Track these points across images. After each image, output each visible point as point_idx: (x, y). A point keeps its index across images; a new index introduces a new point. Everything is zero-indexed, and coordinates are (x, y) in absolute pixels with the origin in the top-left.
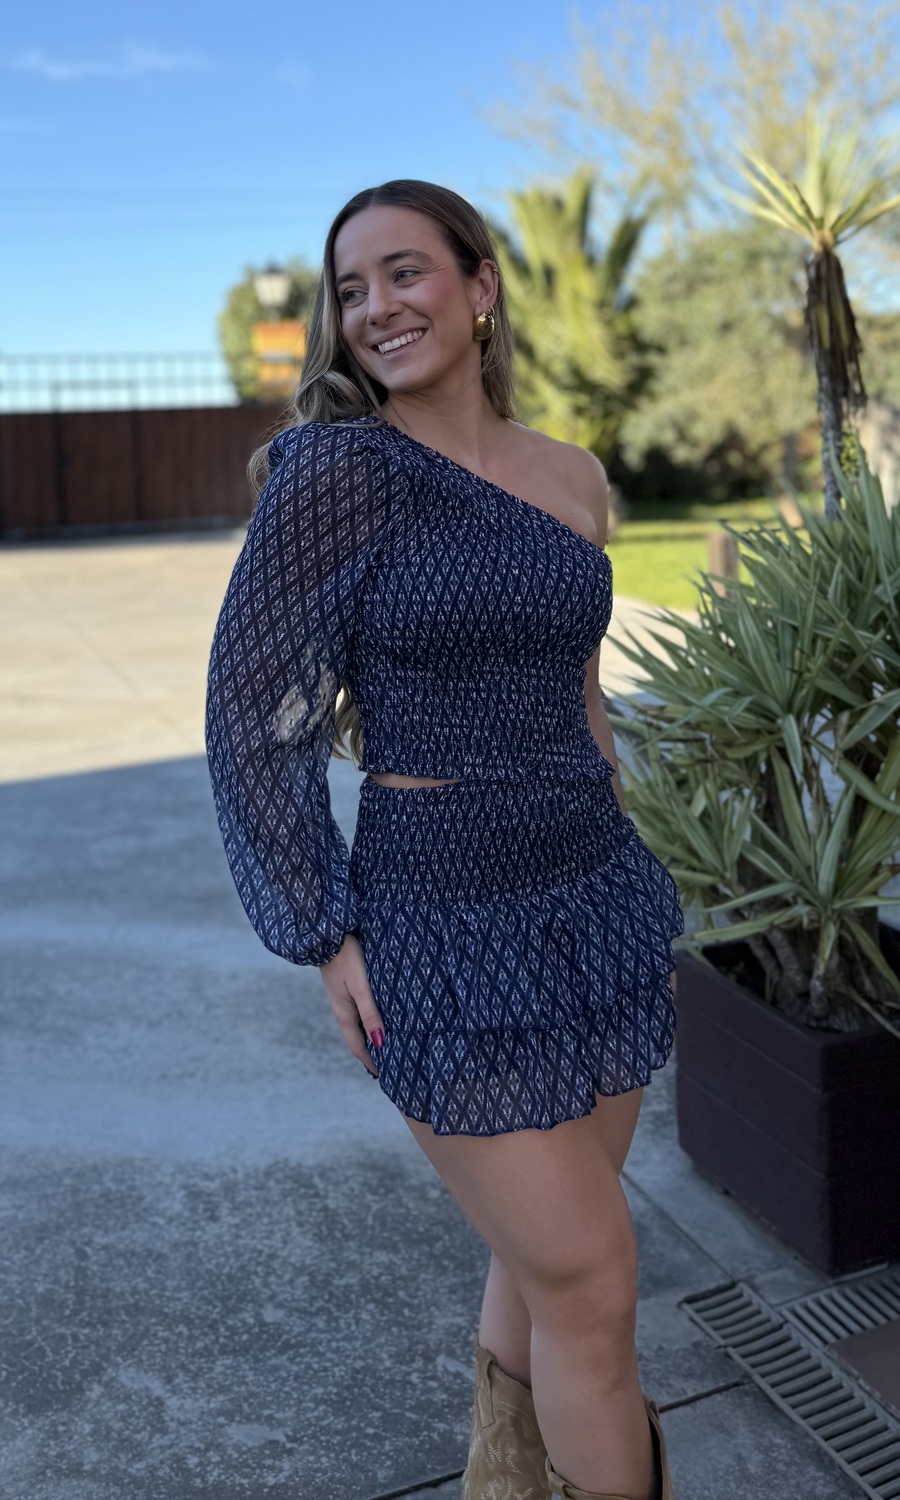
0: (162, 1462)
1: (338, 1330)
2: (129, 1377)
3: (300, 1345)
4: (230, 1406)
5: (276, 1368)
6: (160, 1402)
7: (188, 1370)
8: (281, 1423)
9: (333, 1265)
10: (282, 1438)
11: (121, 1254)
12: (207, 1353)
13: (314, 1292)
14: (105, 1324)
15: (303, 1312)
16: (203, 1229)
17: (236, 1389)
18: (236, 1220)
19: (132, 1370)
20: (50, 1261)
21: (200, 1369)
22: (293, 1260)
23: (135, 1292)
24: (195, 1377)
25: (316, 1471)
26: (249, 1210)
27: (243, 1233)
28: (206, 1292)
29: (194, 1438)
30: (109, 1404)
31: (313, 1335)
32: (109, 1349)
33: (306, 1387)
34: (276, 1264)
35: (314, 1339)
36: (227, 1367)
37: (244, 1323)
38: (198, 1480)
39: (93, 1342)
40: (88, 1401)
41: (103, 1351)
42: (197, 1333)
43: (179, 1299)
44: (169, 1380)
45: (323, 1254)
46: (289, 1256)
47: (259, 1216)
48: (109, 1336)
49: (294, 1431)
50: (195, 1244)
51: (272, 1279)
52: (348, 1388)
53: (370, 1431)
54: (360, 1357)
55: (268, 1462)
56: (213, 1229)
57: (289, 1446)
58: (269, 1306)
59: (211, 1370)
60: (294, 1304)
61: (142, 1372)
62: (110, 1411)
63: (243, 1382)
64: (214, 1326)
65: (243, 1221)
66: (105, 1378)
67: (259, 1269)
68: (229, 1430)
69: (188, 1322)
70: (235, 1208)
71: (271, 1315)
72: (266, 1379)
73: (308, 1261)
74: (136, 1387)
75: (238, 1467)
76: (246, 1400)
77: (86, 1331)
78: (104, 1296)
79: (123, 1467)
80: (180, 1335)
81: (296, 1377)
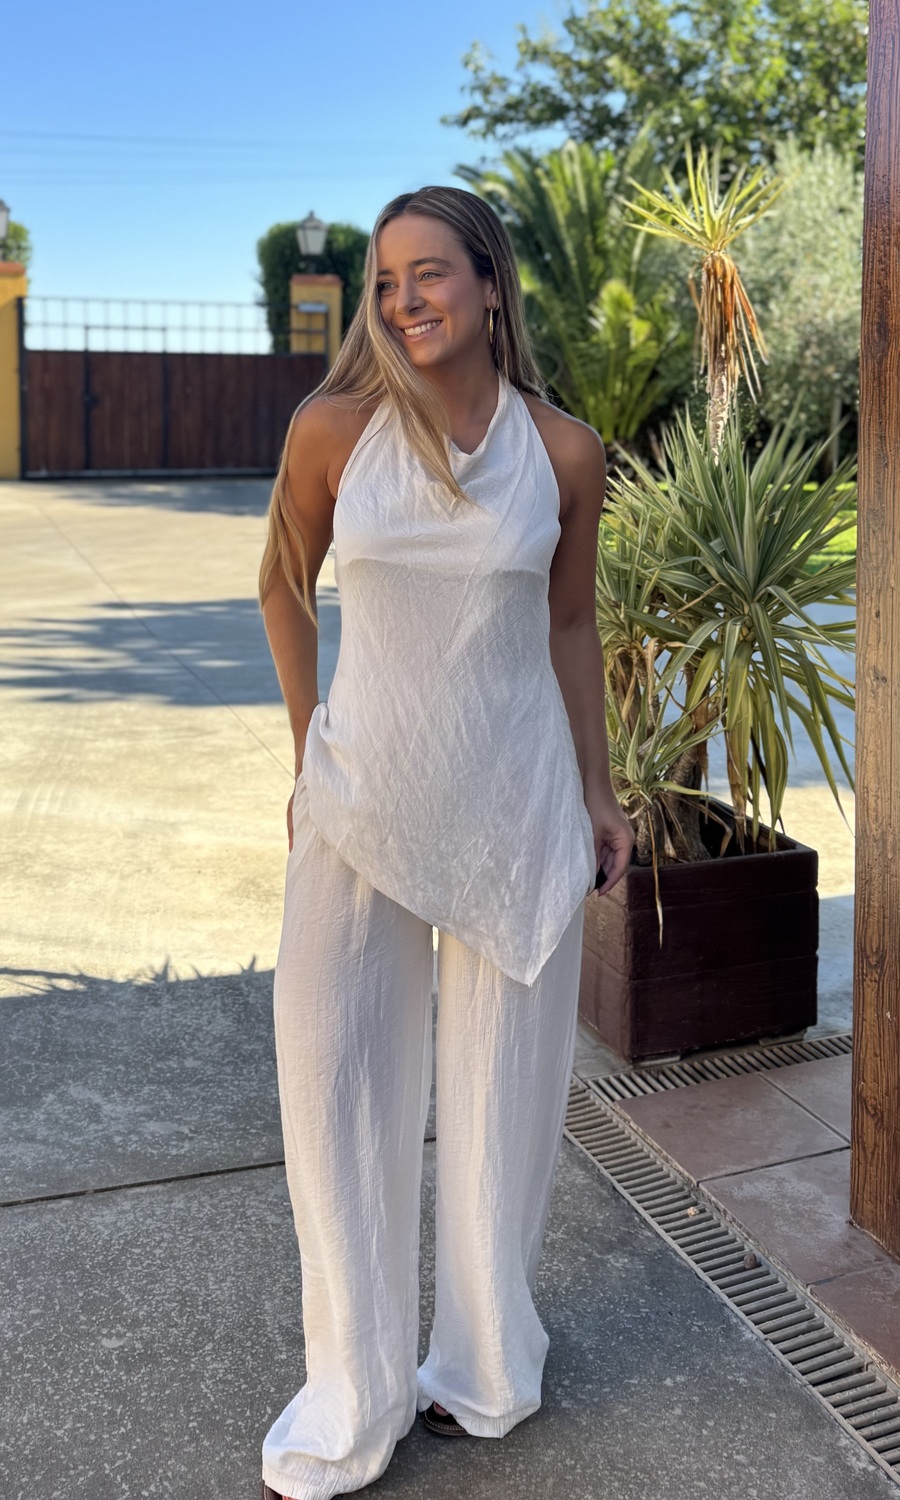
0: (95, 1138)
1: (241, 1074)
2: (75, 1091)
3: (211, 1081)
4: (151, 1112)
5: (189, 1093)
6: (98, 1106)
7: (122, 1091)
8: (186, 1123)
9: (245, 1037)
10: (187, 1131)
11: (78, 1022)
12: (139, 1082)
13: (227, 1052)
14: (60, 1061)
15: (215, 1063)
16: (147, 1011)
17: (157, 1103)
18: (173, 1007)
19: (79, 1088)
20: (23, 1023)
21: (132, 1090)
22: (214, 1033)
23: (86, 1044)
24: (127, 1094)
25: (209, 1149)
26: (185, 1001)
27: (178, 1015)
28: (142, 1048)
29: (121, 1127)
30: (59, 1105)
31: (222, 1076)
32: (64, 1075)
33: (210, 1105)
34: (200, 1035)
35: (220, 1079)
36: (152, 1090)
37: (170, 1067)
38: (120, 1150)
39: (51, 1071)
40: (44, 1103)
41: (59, 1076)
42: (132, 1070)
43: (121, 1051)
44: (106, 1095)
45: (239, 1030)
46: (211, 1030)
47: (193, 1005)
48: (65, 1068)
49: (196, 1127)
51: (196, 1043)
52: (241, 1107)
53: (254, 1131)
54: (254, 1090)
55: (174, 1143)
56: (156, 1010)
57: (190, 1135)
58: (191, 1059)
59: (140, 1091)
60: (209, 1058)
61: (87, 1090)
62: (58, 1110)
63: (163, 1098)
64: (146, 1067)
65: (179, 1007)
66: (58, 1091)
67: (186, 1037)
68: (147, 1124)
69: (127, 1064)
70: (173, 999)
71: (189, 1063)
72: (181, 1098)
73: (226, 1034)
74: (81, 1097)
75: (152, 1145)
76: (163, 1109)
77: (47, 1064)
78: (62, 1045)
79: (66, 1139)
80: (119, 1070)
81: (203, 1099)
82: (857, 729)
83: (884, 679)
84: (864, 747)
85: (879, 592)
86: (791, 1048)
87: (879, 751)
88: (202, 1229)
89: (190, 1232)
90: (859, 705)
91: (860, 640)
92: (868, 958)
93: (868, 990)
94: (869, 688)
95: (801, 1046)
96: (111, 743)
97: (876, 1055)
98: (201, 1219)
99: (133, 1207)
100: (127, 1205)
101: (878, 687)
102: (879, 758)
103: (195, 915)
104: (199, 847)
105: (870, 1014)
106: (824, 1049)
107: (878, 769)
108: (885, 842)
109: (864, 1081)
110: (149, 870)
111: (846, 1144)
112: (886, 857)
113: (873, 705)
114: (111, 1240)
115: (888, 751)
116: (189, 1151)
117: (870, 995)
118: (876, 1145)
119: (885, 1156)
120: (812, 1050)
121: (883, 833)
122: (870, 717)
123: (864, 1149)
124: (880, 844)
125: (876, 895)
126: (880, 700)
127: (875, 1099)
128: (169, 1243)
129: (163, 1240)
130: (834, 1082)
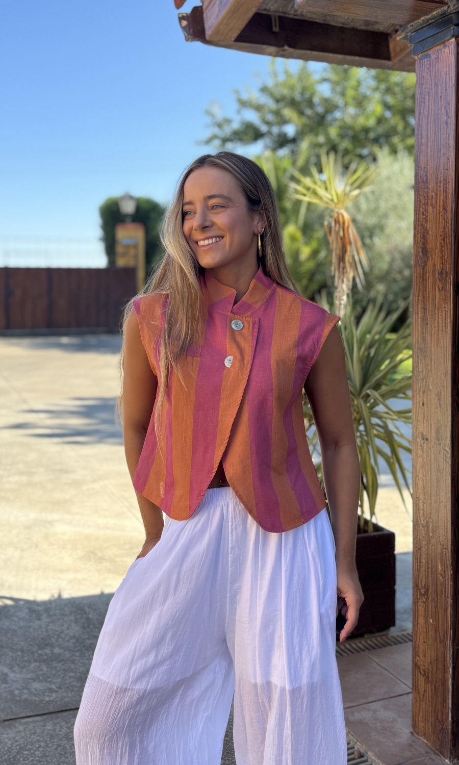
0: (4, 692)
1: (84, 656)
3: (68, 660)
4: (35, 677)
5: (56, 667)
6: (6, 675)
7: (20, 666)
8: (54, 683)
10: (54, 687)
12: (29, 661)
13: (77, 644)
15: (71, 651)
16: (33, 622)
17: (38, 672)
21: (25, 666)
24: (22, 668)
25: (65, 697)
26: (55, 617)
27: (51, 625)
28: (31, 643)
29: (19, 685)
31: (74, 658)
33: (67, 673)
34: (63, 635)
36: (36, 666)
37: (46, 653)
38: (18, 698)
42: (25, 655)
43: (19, 644)
44: (11, 667)
46: (69, 633)
47: (59, 619)
49: (60, 685)
50: (30, 627)
51: (60, 640)
55: (47, 694)
56: (37, 623)
57: (56, 689)
59: (29, 666)
60: (67, 648)
63: (42, 670)
64: (33, 653)
67: (55, 636)
68: (33, 684)
69: (23, 651)
71: (57, 650)
72: (51, 670)
73: (77, 635)
75: (35, 695)
76: (42, 676)
80: (18, 655)
81: (64, 670)
82: (413, 466)
83: (427, 439)
84: (416, 476)
85: (424, 392)
86: (382, 639)
87: (424, 478)
88: (61, 740)
89: (56, 742)
90: (414, 453)
91: (414, 417)
92: (420, 590)
93: (420, 608)
94: (419, 444)
95: (388, 638)
96: (17, 478)
97: (424, 642)
98: (61, 735)
99: (25, 729)
100: (21, 728)
101: (424, 443)
102: (425, 482)
103: (61, 571)
104: (64, 534)
105: (421, 620)
106: (400, 639)
107: (424, 488)
108: (428, 527)
109: (418, 656)
110: (37, 546)
111: (410, 690)
112: (429, 535)
113: (421, 453)
114: (12, 746)
115: (430, 478)
116: (55, 698)
117: (421, 610)
118: (425, 691)
119: (430, 697)
120: (393, 640)
121: (427, 522)
122: (420, 460)
123: (419, 693)
124: (426, 529)
125: (424, 556)
126: (425, 450)
127: (425, 666)
128: (43, 748)
129: (40, 746)
130: (403, 658)
